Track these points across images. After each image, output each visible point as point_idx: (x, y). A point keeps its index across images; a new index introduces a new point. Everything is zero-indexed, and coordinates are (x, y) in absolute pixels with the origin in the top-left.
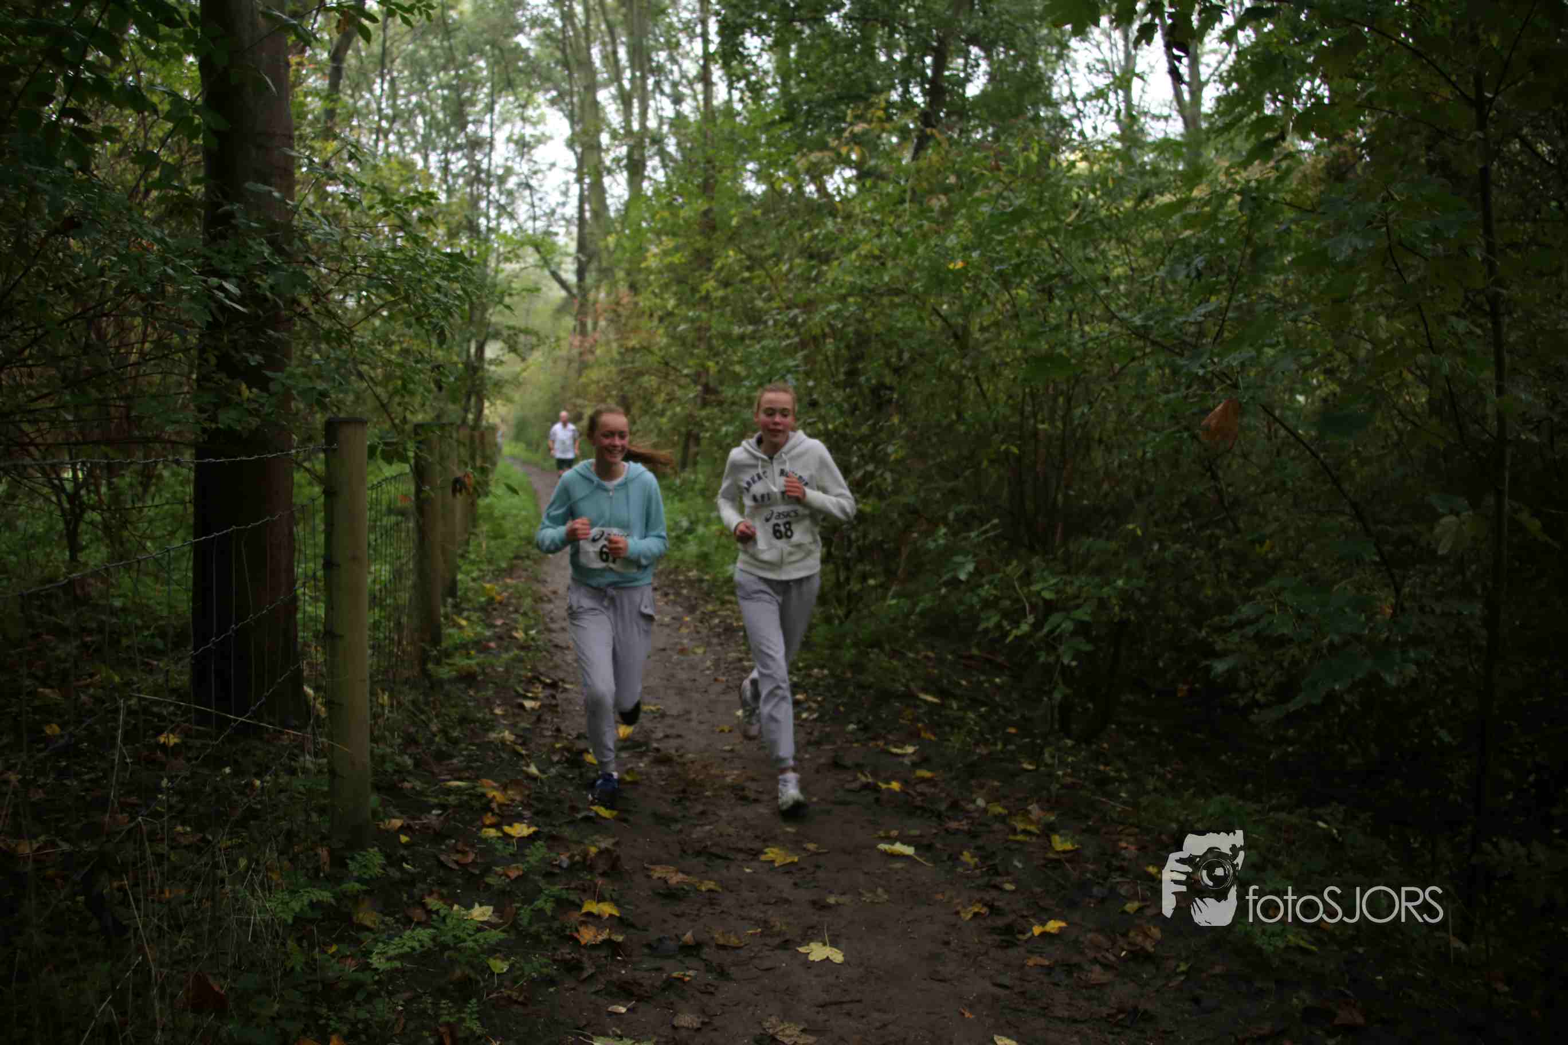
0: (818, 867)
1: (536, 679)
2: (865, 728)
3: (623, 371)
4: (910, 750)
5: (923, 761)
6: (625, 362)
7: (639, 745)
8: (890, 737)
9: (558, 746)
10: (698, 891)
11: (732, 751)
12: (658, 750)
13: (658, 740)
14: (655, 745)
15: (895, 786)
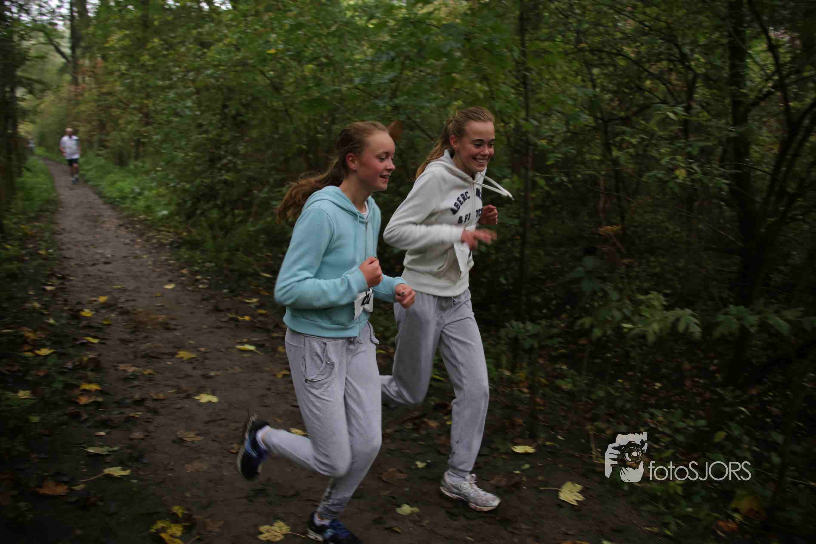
0: (206, 359)
1: (53, 275)
2: (232, 291)
3: (99, 106)
4: (255, 300)
5: (261, 306)
6: (101, 101)
7: (111, 306)
8: (245, 295)
9: (66, 308)
10: (143, 375)
11: (162, 306)
12: (121, 308)
13: (122, 303)
14: (121, 305)
15: (247, 318)
